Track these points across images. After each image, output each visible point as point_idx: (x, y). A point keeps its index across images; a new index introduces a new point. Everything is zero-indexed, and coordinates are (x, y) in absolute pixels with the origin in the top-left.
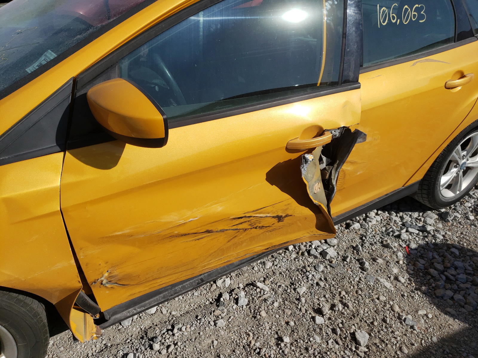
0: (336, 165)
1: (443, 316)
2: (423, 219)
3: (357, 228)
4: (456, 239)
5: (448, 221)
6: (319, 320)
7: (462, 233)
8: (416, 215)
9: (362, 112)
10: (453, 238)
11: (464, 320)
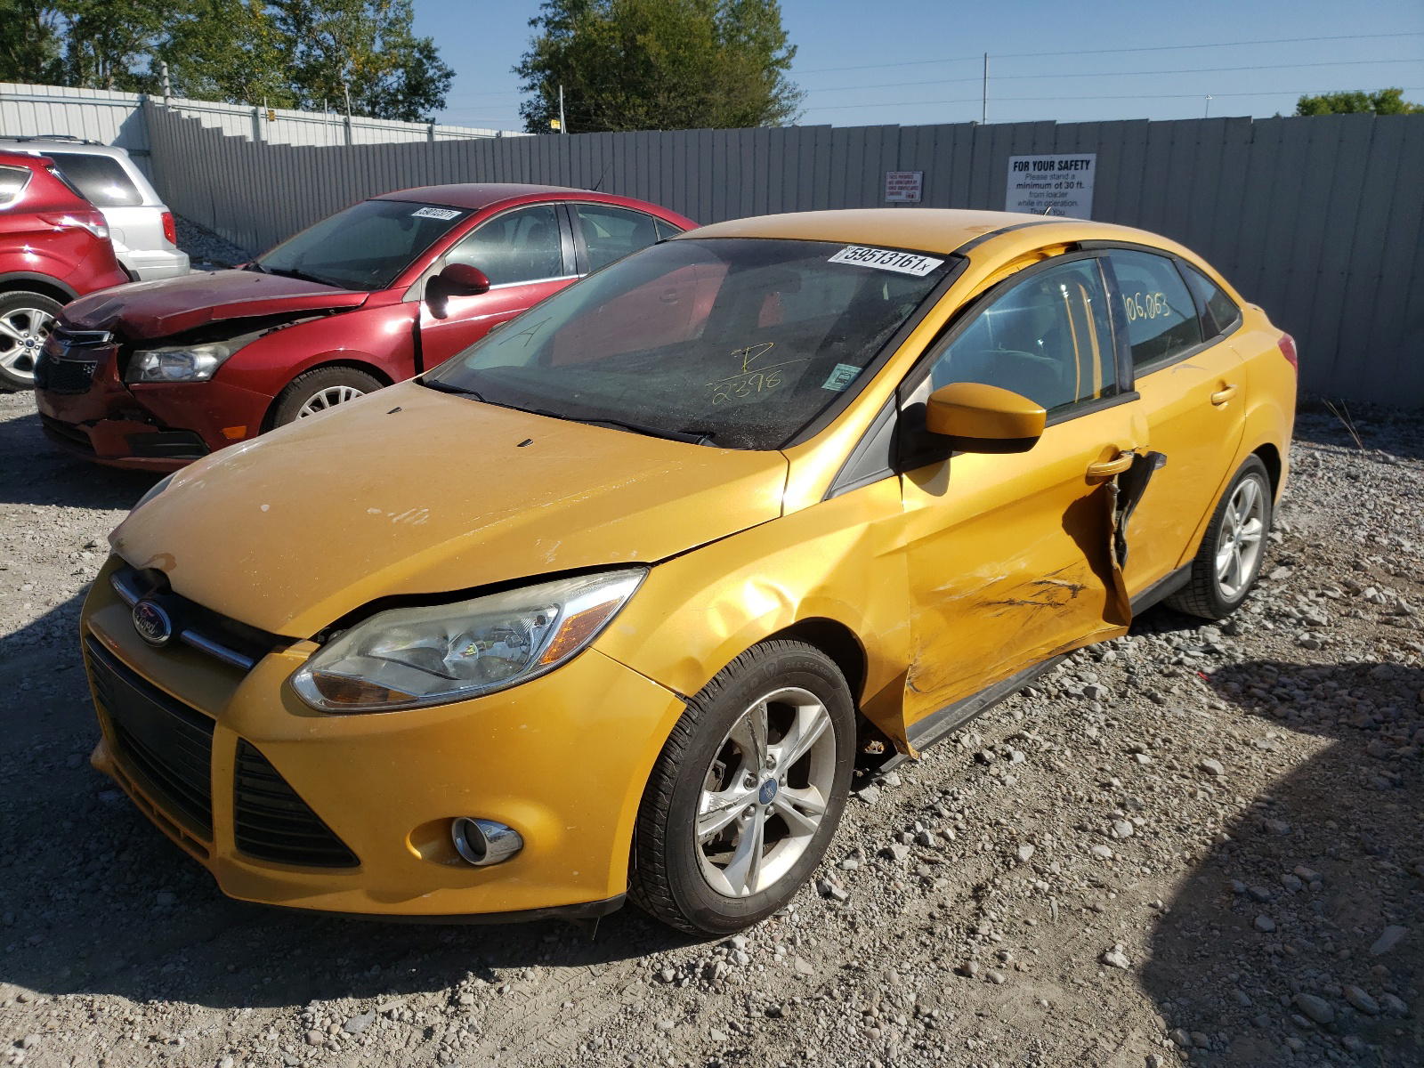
0: (1126, 509)
1: (1300, 736)
2: (1201, 637)
3: (1112, 659)
4: (1265, 655)
5: (1240, 634)
6: (1142, 758)
7: (1267, 647)
8: (1186, 633)
9: (1150, 429)
10: (1259, 652)
11: (1330, 735)
